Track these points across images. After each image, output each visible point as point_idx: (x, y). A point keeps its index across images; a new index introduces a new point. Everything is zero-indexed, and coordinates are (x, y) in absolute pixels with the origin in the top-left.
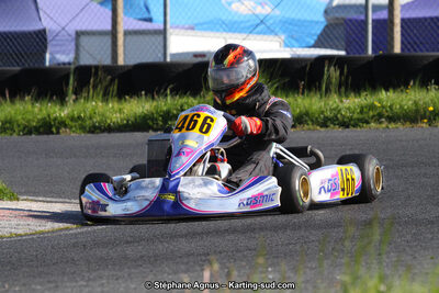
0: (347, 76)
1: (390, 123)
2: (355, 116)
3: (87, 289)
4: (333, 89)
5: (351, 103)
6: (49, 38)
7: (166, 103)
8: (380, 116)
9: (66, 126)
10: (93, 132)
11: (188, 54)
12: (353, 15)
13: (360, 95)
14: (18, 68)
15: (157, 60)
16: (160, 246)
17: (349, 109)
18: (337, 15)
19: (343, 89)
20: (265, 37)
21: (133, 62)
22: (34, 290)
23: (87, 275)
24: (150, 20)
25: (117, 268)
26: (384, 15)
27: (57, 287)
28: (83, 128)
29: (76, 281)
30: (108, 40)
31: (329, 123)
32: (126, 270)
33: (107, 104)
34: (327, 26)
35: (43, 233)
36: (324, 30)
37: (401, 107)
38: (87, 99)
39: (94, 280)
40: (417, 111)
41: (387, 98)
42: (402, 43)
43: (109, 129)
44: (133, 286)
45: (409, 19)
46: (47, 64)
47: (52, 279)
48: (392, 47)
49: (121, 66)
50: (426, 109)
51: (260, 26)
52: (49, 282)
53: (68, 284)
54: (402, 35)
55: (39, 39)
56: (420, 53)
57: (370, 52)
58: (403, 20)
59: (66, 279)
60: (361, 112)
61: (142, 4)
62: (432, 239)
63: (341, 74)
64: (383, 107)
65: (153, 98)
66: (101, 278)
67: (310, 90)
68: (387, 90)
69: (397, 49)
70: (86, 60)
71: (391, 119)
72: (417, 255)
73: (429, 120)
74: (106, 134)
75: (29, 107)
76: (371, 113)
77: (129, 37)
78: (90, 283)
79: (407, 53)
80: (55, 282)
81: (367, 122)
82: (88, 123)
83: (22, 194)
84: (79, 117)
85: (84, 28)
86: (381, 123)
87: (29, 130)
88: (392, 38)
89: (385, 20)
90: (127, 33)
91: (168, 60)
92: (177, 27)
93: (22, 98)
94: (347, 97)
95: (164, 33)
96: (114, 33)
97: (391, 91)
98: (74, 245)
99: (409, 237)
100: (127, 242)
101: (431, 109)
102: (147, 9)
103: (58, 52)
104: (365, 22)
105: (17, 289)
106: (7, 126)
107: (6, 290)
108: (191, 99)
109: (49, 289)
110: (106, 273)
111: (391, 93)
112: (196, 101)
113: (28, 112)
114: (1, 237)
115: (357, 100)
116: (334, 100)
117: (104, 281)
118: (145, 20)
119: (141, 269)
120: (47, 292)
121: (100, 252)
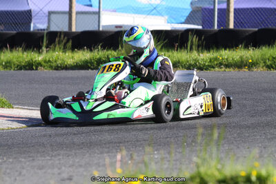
0: (203, 41)
1: (226, 68)
2: (207, 64)
3: (50, 162)
4: (194, 47)
5: (205, 56)
6: (33, 14)
7: (99, 54)
9: (41, 66)
10: (57, 70)
11: (112, 25)
12: (207, 6)
13: (209, 52)
14: (15, 32)
15: (94, 29)
16: (94, 138)
17: (203, 59)
18: (198, 6)
19: (200, 49)
20: (156, 17)
21: (80, 30)
22: (21, 161)
23: (51, 153)
24: (91, 6)
25: (68, 149)
26: (224, 6)
27: (33, 160)
28: (51, 67)
29: (45, 157)
30: (67, 17)
31: (192, 68)
32: (74, 151)
33: (65, 53)
34: (192, 12)
36: (190, 14)
37: (233, 59)
38: (54, 50)
39: (55, 156)
40: (242, 62)
41: (225, 54)
42: (234, 22)
43: (66, 68)
44: (77, 160)
45: (239, 9)
46: (32, 29)
47: (31, 155)
48: (229, 25)
49: (74, 32)
50: (247, 61)
51: (153, 11)
52: (29, 157)
53: (40, 158)
54: (235, 18)
55: (27, 16)
56: (244, 29)
57: (216, 27)
58: (235, 9)
59: (39, 155)
60: (210, 61)
62: (249, 136)
63: (199, 40)
64: (223, 59)
65: (91, 50)
66: (59, 155)
67: (181, 48)
68: (225, 49)
69: (231, 26)
70: (54, 28)
71: (227, 66)
72: (240, 146)
73: (249, 67)
74: (64, 71)
75: (21, 54)
76: (216, 63)
77: (79, 15)
78: (53, 158)
79: (237, 29)
80: (32, 157)
81: (214, 68)
82: (54, 64)
83: (15, 104)
84: (49, 61)
85: (53, 10)
86: (221, 68)
87: (20, 68)
88: (229, 20)
89: (224, 9)
90: (78, 13)
91: (101, 29)
92: (106, 10)
94: (202, 53)
95: (98, 13)
96: (70, 13)
98: (44, 136)
99: (235, 135)
100: (75, 134)
101: (250, 61)
103: (38, 23)
104: (213, 10)
105: (11, 160)
106: (8, 65)
107: (5, 162)
108: (113, 52)
109: (29, 161)
110: (62, 152)
111: (227, 51)
112: (115, 53)
113: (20, 57)
114: (3, 130)
115: (208, 55)
116: (195, 54)
117: (61, 157)
118: (88, 6)
119: (82, 150)
120: (28, 163)
121: (59, 139)
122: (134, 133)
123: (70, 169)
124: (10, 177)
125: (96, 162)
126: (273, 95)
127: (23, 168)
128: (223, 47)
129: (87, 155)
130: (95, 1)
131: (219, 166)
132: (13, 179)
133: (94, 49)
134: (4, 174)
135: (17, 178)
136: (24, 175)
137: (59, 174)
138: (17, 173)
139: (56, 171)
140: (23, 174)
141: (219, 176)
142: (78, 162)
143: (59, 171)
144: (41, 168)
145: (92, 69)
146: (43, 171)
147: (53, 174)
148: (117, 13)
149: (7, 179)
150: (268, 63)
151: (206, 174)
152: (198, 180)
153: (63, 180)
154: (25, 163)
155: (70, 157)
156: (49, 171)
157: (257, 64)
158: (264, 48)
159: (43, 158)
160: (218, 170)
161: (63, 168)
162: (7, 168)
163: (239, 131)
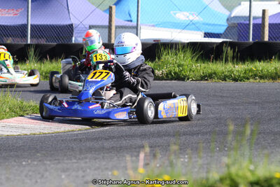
0: (237, 53)
1: (261, 79)
2: (242, 75)
3: (77, 164)
4: (229, 59)
5: (240, 68)
8: (256, 75)
12: (242, 21)
13: (244, 63)
14: (56, 44)
16: (124, 142)
17: (238, 71)
19: (235, 60)
20: (195, 32)
22: (45, 164)
23: (78, 156)
24: (131, 21)
26: (259, 21)
27: (59, 163)
29: (71, 160)
30: (107, 30)
31: (227, 79)
32: (102, 154)
34: (228, 27)
35: (59, 133)
36: (227, 29)
37: (267, 71)
39: (82, 159)
40: (276, 73)
41: (260, 66)
42: (269, 36)
44: (104, 163)
45: (273, 24)
46: (73, 42)
47: (57, 158)
48: (264, 38)
52: (55, 160)
53: (66, 161)
54: (269, 32)
57: (251, 40)
58: (270, 24)
59: (65, 158)
60: (245, 73)
61: (127, 13)
63: (234, 52)
64: (257, 70)
66: (86, 158)
67: (216, 60)
68: (260, 61)
69: (266, 39)
71: (261, 77)
75: (59, 65)
76: (250, 74)
78: (79, 161)
79: (271, 41)
80: (58, 160)
81: (248, 79)
85: (94, 24)
86: (256, 79)
88: (264, 33)
90: (117, 27)
92: (146, 25)
93: (57, 60)
94: (237, 64)
95: (136, 27)
96: (110, 27)
98: (75, 140)
100: (106, 139)
102: (130, 15)
104: (249, 24)
105: (36, 163)
107: (29, 164)
108: (150, 63)
109: (54, 164)
111: (262, 63)
112: (153, 65)
114: (35, 134)
115: (242, 66)
116: (230, 66)
117: (87, 160)
118: (128, 21)
119: (110, 154)
120: (52, 166)
121: (89, 144)
122: (166, 138)
123: (96, 172)
124: (31, 180)
125: (122, 165)
127: (46, 170)
128: (257, 59)
129: (116, 158)
130: (134, 18)
131: (252, 167)
132: (34, 181)
134: (26, 176)
135: (39, 181)
136: (47, 177)
137: (83, 177)
138: (40, 176)
139: (80, 173)
140: (45, 176)
141: (252, 178)
142: (105, 165)
143: (83, 174)
144: (64, 171)
146: (67, 173)
147: (77, 177)
148: (156, 28)
149: (28, 181)
151: (237, 175)
152: (228, 182)
153: (86, 183)
154: (49, 166)
155: (97, 160)
156: (74, 173)
159: (70, 161)
160: (251, 171)
161: (88, 170)
162: (29, 171)
163: (273, 138)
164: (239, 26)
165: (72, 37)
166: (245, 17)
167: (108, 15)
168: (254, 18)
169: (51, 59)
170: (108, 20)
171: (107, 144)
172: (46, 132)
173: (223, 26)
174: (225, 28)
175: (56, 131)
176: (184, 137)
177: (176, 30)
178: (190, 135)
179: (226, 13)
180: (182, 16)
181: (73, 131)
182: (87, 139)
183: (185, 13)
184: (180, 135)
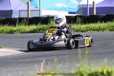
0: (83, 20)
2: (85, 29)
4: (79, 23)
5: (84, 26)
6: (13, 12)
7: (40, 26)
8: (91, 29)
9: (16, 32)
10: (22, 33)
11: (46, 15)
12: (85, 7)
13: (86, 24)
14: (5, 18)
15: (38, 16)
16: (35, 59)
17: (83, 28)
18: (81, 7)
19: (82, 23)
21: (32, 17)
23: (15, 66)
24: (37, 8)
26: (92, 6)
27: (7, 69)
28: (20, 32)
30: (27, 12)
31: (78, 31)
32: (26, 64)
33: (26, 26)
34: (79, 9)
37: (96, 27)
38: (21, 25)
39: (17, 67)
40: (99, 28)
41: (92, 25)
42: (96, 13)
43: (26, 33)
45: (98, 7)
49: (30, 18)
50: (101, 28)
52: (5, 67)
54: (96, 11)
55: (11, 12)
56: (100, 15)
57: (88, 14)
58: (96, 8)
59: (10, 66)
61: (35, 4)
63: (81, 20)
64: (91, 27)
65: (36, 25)
66: (19, 66)
67: (74, 23)
68: (92, 23)
69: (95, 14)
70: (21, 16)
71: (93, 30)
73: (102, 30)
74: (25, 34)
75: (7, 27)
76: (88, 29)
77: (32, 12)
78: (16, 68)
80: (7, 67)
81: (88, 31)
83: (3, 47)
84: (19, 30)
85: (21, 9)
86: (91, 31)
87: (7, 33)
88: (94, 11)
91: (41, 16)
96: (28, 10)
97: (93, 23)
98: (14, 59)
100: (27, 58)
101: (103, 28)
102: (37, 5)
103: (15, 15)
104: (87, 8)
106: (2, 32)
108: (46, 25)
110: (20, 65)
112: (47, 26)
113: (7, 28)
115: (85, 26)
116: (80, 26)
117: (19, 67)
118: (36, 8)
120: (4, 70)
121: (20, 60)
122: (53, 57)
123: (23, 72)
126: (113, 41)
127: (2, 72)
129: (31, 66)
130: (38, 6)
133: (38, 24)
136: (2, 75)
137: (18, 74)
139: (16, 73)
141: (89, 72)
142: (27, 69)
144: (9, 72)
145: (37, 33)
146: (11, 73)
147: (15, 74)
148: (48, 10)
150: (110, 28)
157: (106, 29)
158: (108, 22)
159: (11, 68)
160: (89, 70)
161: (20, 72)
163: (98, 55)
164: (83, 9)
165: (12, 15)
166: (86, 5)
167: (27, 6)
168: (90, 5)
169: (3, 25)
170: (27, 8)
171: (28, 60)
172: (2, 56)
173: (76, 9)
174: (77, 9)
175: (6, 55)
176: (61, 56)
177: (56, 11)
178: (63, 55)
179: (77, 3)
180: (59, 5)
181: (13, 55)
182: (19, 58)
183: (60, 4)
184: (58, 55)
